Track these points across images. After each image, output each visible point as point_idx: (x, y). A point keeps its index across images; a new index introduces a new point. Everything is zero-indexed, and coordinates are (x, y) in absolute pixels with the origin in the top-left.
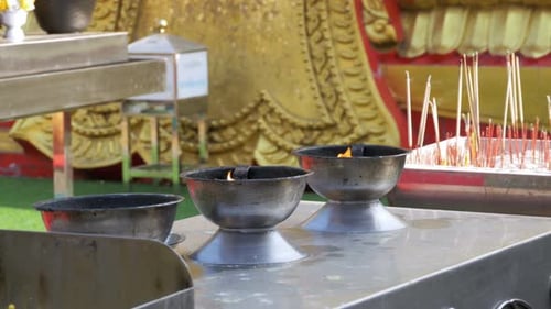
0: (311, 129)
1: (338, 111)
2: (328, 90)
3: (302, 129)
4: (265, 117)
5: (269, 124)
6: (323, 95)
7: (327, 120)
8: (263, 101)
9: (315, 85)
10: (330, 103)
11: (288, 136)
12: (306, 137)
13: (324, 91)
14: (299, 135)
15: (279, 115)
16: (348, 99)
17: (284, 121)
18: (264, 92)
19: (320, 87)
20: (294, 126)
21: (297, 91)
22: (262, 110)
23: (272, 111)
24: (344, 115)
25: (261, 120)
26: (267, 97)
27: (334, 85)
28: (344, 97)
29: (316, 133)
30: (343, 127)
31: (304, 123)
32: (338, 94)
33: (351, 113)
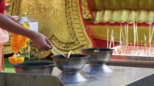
0: (67, 43)
1: (75, 38)
2: (72, 33)
3: (65, 43)
4: (54, 40)
5: (55, 42)
6: (71, 34)
7: (72, 41)
8: (54, 36)
9: (68, 31)
10: (73, 36)
11: (61, 46)
12: (66, 46)
13: (71, 33)
14: (64, 45)
15: (58, 40)
16: (78, 35)
17: (60, 41)
18: (54, 33)
19: (70, 32)
20: (63, 43)
21: (63, 33)
22: (54, 38)
23: (56, 38)
24: (77, 39)
25: (53, 41)
26: (55, 34)
27: (74, 31)
28: (77, 35)
29: (69, 45)
30: (76, 43)
31: (66, 42)
32: (75, 34)
33: (79, 39)
